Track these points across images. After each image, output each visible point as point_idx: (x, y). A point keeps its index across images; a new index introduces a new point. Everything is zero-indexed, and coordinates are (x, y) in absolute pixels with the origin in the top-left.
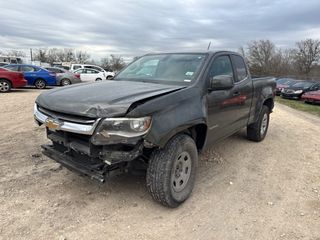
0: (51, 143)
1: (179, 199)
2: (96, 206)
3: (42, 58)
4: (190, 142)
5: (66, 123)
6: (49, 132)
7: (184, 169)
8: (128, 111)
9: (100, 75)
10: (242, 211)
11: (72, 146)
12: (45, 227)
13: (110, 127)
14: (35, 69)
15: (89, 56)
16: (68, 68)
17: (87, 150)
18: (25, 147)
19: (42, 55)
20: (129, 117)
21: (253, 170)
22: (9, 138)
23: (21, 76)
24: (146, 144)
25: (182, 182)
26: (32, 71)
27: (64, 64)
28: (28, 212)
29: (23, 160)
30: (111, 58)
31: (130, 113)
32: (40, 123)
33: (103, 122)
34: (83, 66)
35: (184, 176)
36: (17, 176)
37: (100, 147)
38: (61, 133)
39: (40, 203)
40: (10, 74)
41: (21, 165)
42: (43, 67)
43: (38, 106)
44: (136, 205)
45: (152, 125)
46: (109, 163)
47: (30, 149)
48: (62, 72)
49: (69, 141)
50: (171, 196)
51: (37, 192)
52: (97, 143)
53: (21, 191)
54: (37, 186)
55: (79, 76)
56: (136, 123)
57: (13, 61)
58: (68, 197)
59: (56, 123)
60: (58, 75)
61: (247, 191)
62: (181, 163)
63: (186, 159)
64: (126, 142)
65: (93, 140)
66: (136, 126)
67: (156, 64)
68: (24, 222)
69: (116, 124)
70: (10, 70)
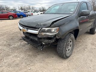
0: (25, 36)
1: (68, 56)
2: (40, 57)
3: (22, 9)
4: (73, 36)
5: (29, 30)
6: (24, 33)
7: (70, 45)
8: (51, 25)
9: (39, 13)
10: (91, 61)
11: (31, 37)
12: (24, 64)
13: (44, 31)
14: (20, 12)
15: (35, 8)
16: (29, 12)
17: (36, 39)
18: (18, 36)
19: (22, 8)
20: (51, 27)
21: (93, 45)
22: (13, 34)
23: (16, 15)
24: (57, 37)
25: (69, 50)
26: (19, 13)
27: (28, 10)
28: (19, 58)
29: (17, 41)
30: (42, 8)
31: (51, 26)
32: (21, 30)
33: (42, 30)
34: (33, 11)
35: (70, 48)
36: (15, 46)
37: (41, 38)
38: (28, 33)
39: (22, 55)
40: (13, 14)
41: (16, 42)
42: (22, 12)
43: (20, 24)
44: (53, 57)
45: (59, 30)
46: (44, 44)
47: (19, 37)
48: (27, 13)
49: (30, 36)
50: (66, 55)
51: (21, 51)
52: (40, 37)
53: (17, 51)
54: (21, 49)
55: (32, 14)
56: (53, 30)
57: (14, 10)
58: (31, 53)
59: (26, 30)
60: (26, 14)
61: (92, 53)
62: (69, 43)
63: (71, 42)
64: (50, 36)
65: (38, 36)
66: (53, 31)
67: (58, 8)
68: (18, 62)
69: (46, 30)
70: (13, 13)
